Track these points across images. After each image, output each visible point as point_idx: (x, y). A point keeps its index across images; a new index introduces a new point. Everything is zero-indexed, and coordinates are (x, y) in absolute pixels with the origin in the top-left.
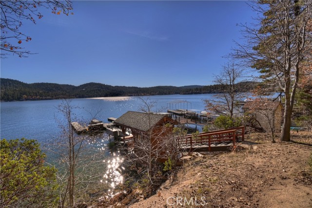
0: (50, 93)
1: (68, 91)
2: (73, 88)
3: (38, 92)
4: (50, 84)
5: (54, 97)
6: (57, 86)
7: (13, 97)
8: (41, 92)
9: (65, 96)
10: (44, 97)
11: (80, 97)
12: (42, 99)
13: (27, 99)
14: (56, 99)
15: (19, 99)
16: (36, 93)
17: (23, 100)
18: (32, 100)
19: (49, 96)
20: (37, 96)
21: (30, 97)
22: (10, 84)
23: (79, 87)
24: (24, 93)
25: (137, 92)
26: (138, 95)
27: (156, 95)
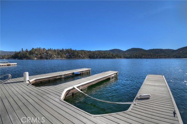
0: (157, 54)
1: (168, 53)
2: (173, 51)
5: (159, 57)
6: (161, 50)
10: (153, 57)
11: (177, 57)
12: (151, 58)
13: (144, 58)
14: (160, 58)
15: (141, 58)
16: (149, 55)
19: (155, 56)
21: (146, 57)
23: (177, 50)
24: (144, 55)
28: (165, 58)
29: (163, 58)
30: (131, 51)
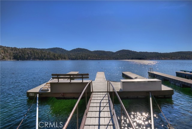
0: (101, 56)
1: (109, 55)
2: (113, 53)
4: (101, 51)
6: (104, 52)
7: (84, 58)
8: (96, 55)
10: (97, 59)
11: (116, 59)
12: (96, 60)
13: (90, 59)
14: (103, 60)
15: (87, 59)
16: (94, 56)
17: (88, 60)
18: (92, 60)
19: (100, 58)
20: (94, 57)
22: (84, 51)
23: (115, 53)
24: (89, 56)
25: (158, 57)
26: (159, 59)
27: (177, 59)
28: (107, 59)
29: (106, 59)
30: (76, 52)
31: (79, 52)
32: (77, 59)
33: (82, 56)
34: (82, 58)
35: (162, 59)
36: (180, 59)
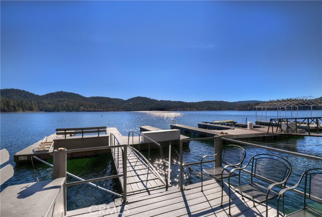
0: (103, 106)
1: (117, 104)
2: (122, 101)
3: (93, 105)
4: (104, 97)
5: (105, 109)
6: (108, 100)
7: (73, 108)
8: (95, 104)
9: (114, 109)
10: (97, 109)
11: (127, 110)
12: (95, 111)
13: (83, 111)
14: (107, 111)
15: (77, 110)
16: (91, 105)
17: (79, 111)
18: (87, 111)
19: (101, 108)
20: (91, 108)
21: (85, 109)
22: (72, 97)
23: (127, 101)
24: (82, 105)
25: (183, 107)
26: (184, 110)
27: (204, 110)
28: (114, 111)
29: (111, 111)
30: (56, 98)
31: (63, 99)
32: (58, 111)
33: (67, 105)
34: (68, 109)
35: (187, 110)
36: (206, 110)
